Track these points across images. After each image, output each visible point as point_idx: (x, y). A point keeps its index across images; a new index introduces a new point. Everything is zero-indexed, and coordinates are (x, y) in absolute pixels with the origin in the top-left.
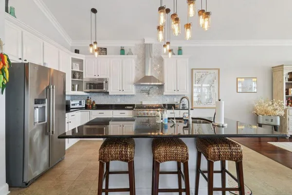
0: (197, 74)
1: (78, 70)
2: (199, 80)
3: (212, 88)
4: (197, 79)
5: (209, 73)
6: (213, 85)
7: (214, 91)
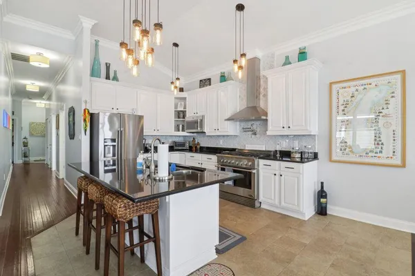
0: (341, 91)
1: (182, 109)
2: (346, 105)
3: (381, 120)
4: (341, 102)
5: (373, 84)
6: (385, 112)
7: (387, 125)
